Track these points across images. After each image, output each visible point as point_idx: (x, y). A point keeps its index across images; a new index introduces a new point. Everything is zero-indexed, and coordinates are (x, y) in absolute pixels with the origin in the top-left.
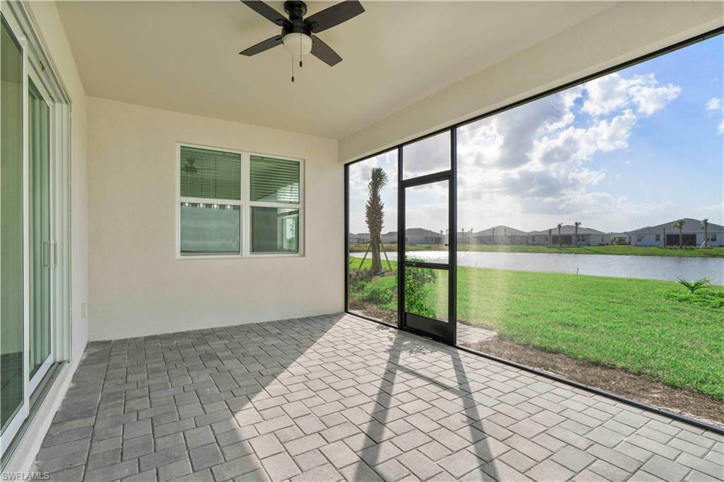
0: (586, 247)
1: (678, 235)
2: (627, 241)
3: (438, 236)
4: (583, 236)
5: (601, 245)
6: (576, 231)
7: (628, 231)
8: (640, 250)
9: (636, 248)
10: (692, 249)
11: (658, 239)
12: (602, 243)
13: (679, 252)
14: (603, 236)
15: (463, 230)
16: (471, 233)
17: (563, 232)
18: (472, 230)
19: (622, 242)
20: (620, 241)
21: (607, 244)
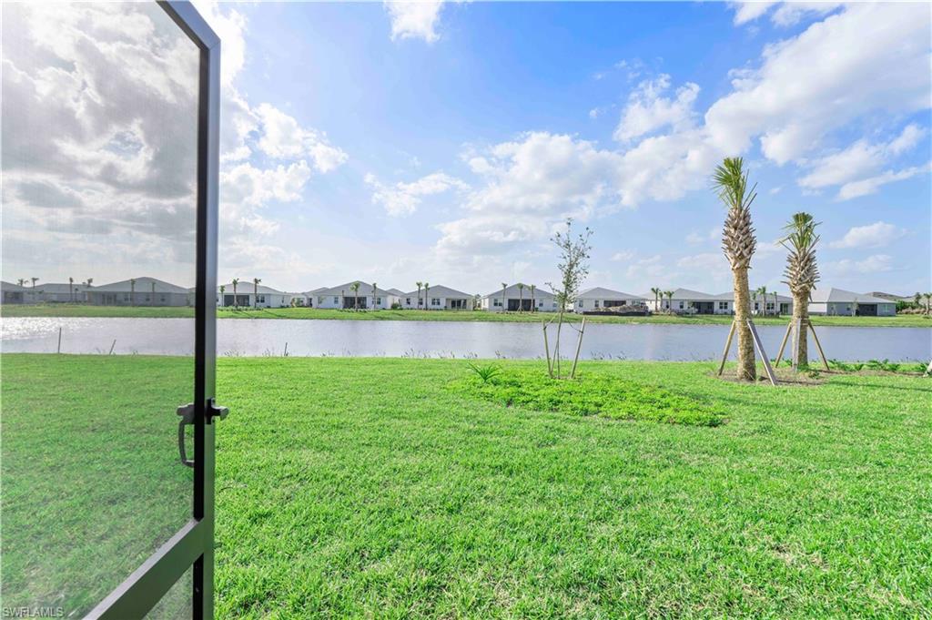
0: (267, 310)
1: (354, 298)
2: (305, 302)
3: (17, 290)
4: (263, 296)
5: (282, 307)
6: (256, 291)
7: (306, 291)
9: (319, 311)
10: (363, 312)
11: (336, 302)
12: (283, 304)
13: (355, 315)
14: (284, 296)
15: (71, 280)
16: (89, 286)
17: (240, 291)
18: (90, 281)
19: (301, 304)
20: (298, 303)
21: (288, 306)
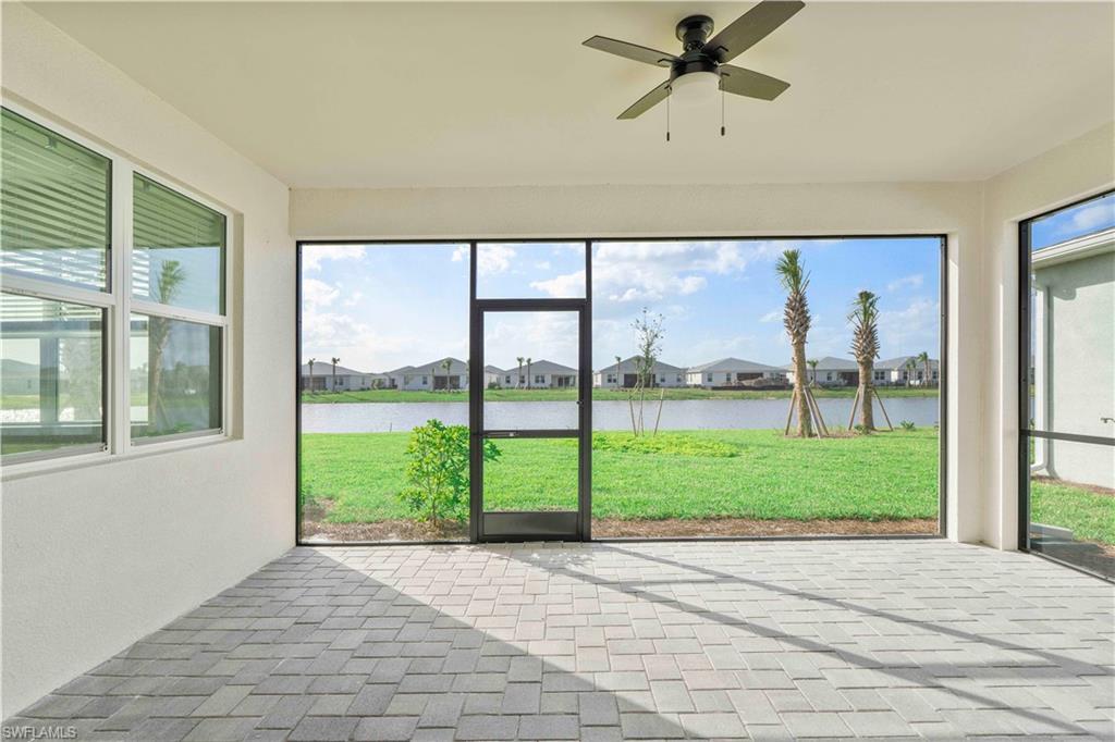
0: (347, 393)
1: (446, 377)
2: (388, 384)
4: (341, 377)
5: (363, 390)
6: (334, 371)
7: (388, 370)
8: (411, 395)
9: (404, 393)
10: (459, 393)
11: (425, 383)
12: (364, 387)
13: (447, 396)
14: (364, 377)
17: (317, 372)
19: (382, 386)
20: (379, 384)
21: (369, 389)
